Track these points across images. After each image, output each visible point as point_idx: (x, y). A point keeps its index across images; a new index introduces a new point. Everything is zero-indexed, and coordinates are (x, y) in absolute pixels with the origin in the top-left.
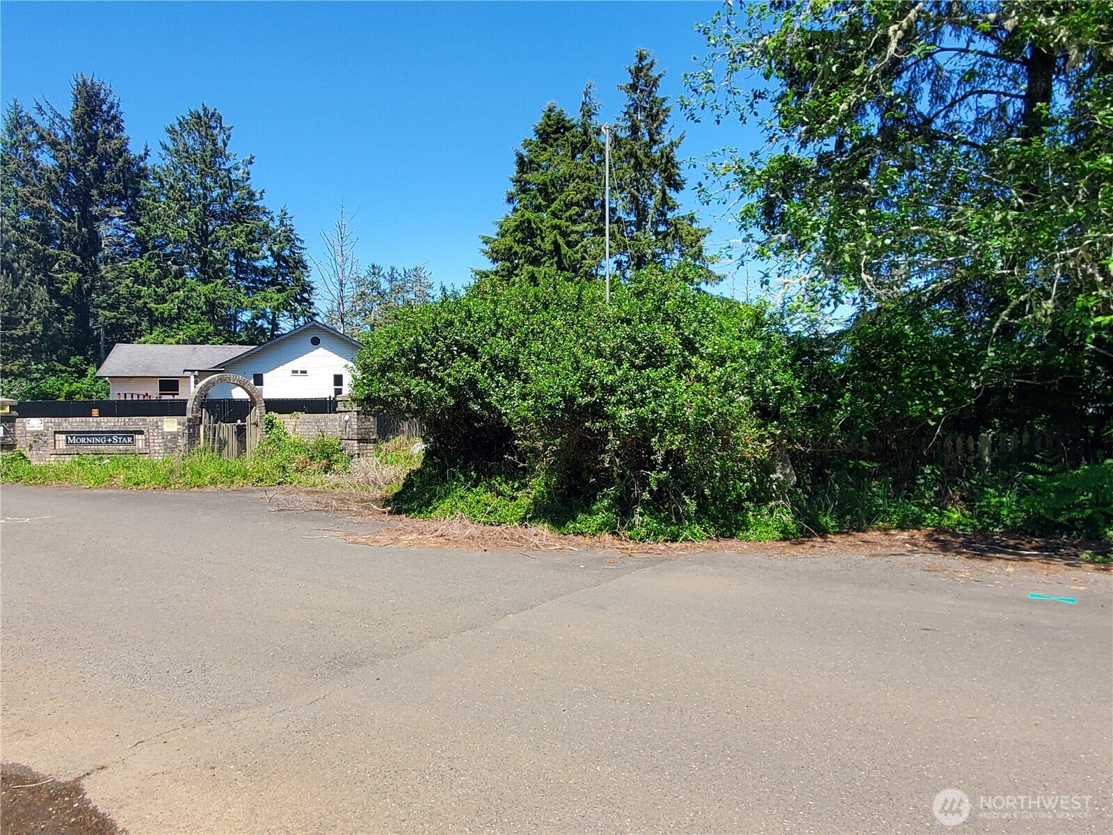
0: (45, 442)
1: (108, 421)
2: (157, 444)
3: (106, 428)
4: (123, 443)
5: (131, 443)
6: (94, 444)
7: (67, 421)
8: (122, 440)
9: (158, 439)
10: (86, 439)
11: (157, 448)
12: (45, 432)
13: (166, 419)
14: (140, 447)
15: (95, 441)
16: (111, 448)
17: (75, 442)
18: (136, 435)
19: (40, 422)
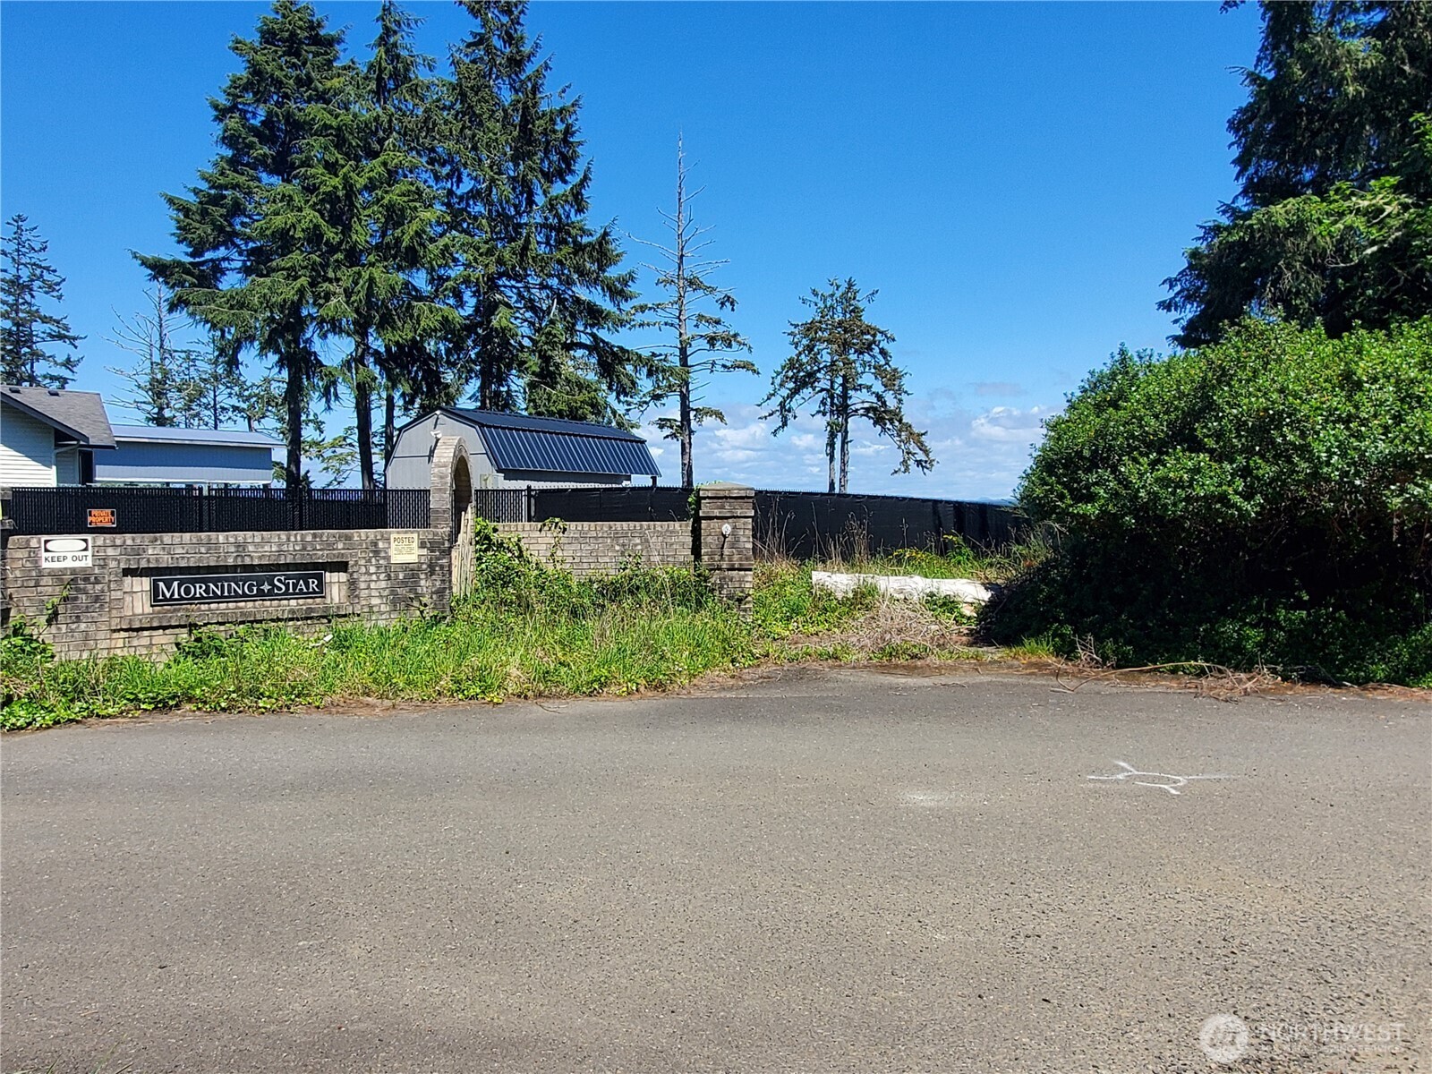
0: (97, 599)
1: (264, 542)
2: (375, 590)
3: (260, 558)
4: (297, 594)
5: (315, 592)
6: (226, 597)
7: (159, 542)
8: (295, 586)
9: (378, 580)
10: (208, 587)
11: (375, 601)
12: (96, 571)
13: (397, 536)
14: (336, 600)
15: (229, 592)
16: (271, 606)
17: (176, 596)
18: (327, 574)
19: (83, 545)
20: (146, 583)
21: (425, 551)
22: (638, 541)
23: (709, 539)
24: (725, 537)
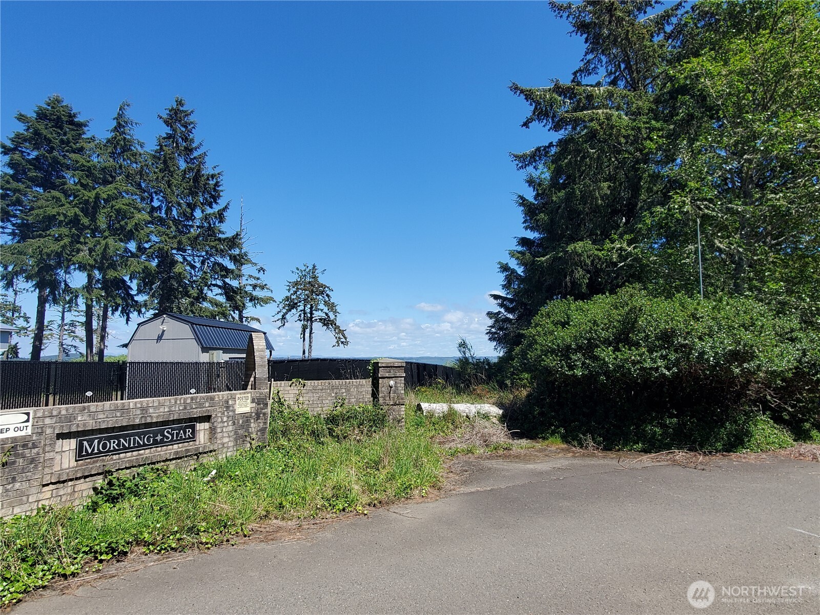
0: (33, 461)
1: (161, 405)
2: (226, 433)
3: (157, 417)
4: (179, 440)
5: (190, 438)
6: (132, 448)
7: (86, 411)
8: (178, 434)
9: (228, 425)
10: (119, 441)
11: (226, 440)
12: (34, 438)
13: (239, 396)
14: (202, 442)
15: (134, 444)
16: (161, 451)
17: (96, 451)
18: (198, 424)
19: (26, 417)
20: (73, 443)
21: (254, 405)
22: (344, 391)
23: (383, 389)
24: (391, 387)
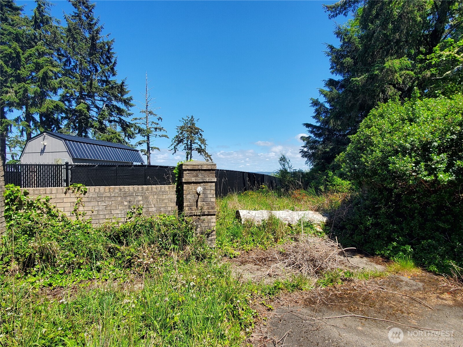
22: (140, 199)
23: (189, 197)
24: (199, 195)
